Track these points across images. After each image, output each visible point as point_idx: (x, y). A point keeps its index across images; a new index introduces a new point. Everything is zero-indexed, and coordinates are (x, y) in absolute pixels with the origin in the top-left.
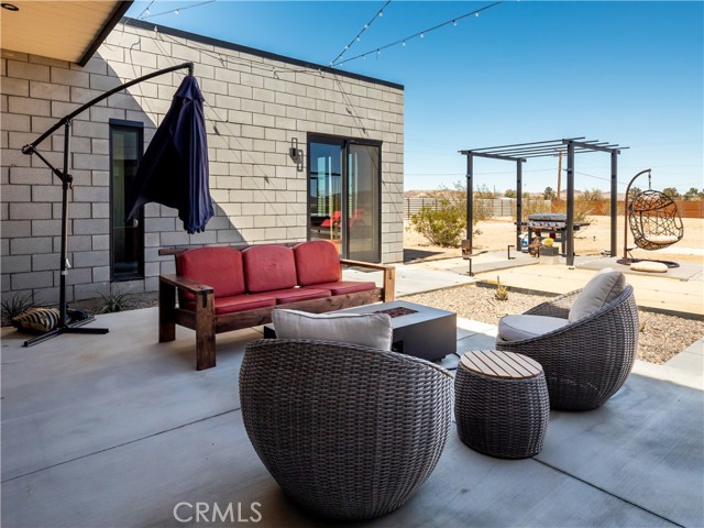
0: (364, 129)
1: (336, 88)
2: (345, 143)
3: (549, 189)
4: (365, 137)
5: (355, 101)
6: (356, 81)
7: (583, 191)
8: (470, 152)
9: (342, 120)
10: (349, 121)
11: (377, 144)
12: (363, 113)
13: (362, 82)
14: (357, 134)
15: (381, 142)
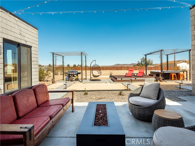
0: (26, 41)
1: (15, 23)
2: (19, 45)
3: (50, 64)
4: (26, 44)
5: (23, 29)
6: (23, 22)
7: (58, 65)
8: (53, 53)
9: (18, 36)
10: (20, 37)
11: (30, 47)
12: (25, 35)
13: (24, 23)
14: (23, 42)
15: (31, 47)
